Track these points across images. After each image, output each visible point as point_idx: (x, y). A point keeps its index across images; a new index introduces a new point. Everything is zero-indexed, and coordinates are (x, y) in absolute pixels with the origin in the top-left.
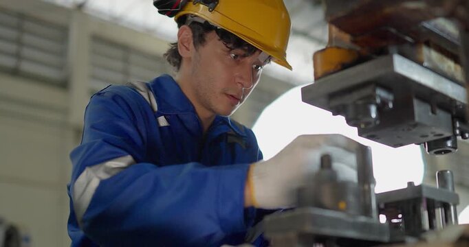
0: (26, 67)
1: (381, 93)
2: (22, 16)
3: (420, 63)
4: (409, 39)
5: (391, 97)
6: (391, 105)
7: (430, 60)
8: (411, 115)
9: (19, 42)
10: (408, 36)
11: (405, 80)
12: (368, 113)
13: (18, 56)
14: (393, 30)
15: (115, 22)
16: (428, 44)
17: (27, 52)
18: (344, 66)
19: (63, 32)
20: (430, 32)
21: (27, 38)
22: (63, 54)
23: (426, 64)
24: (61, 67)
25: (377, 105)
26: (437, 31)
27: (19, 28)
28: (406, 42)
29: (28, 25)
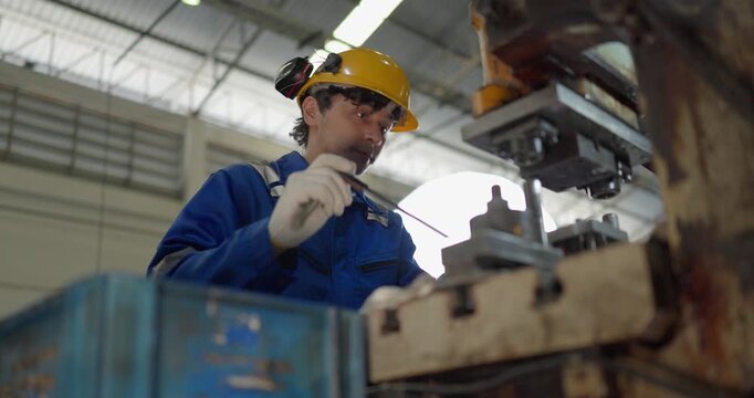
0: (138, 177)
1: (546, 126)
2: (133, 125)
3: (583, 96)
4: (568, 70)
5: (554, 131)
6: (555, 140)
7: (591, 93)
8: (575, 150)
9: (131, 152)
10: (569, 66)
11: (569, 111)
12: (532, 147)
13: (130, 167)
14: (554, 60)
15: (232, 129)
16: (589, 77)
17: (138, 162)
18: (505, 102)
19: (177, 141)
20: (592, 63)
21: (139, 148)
22: (177, 163)
23: (588, 96)
24: (176, 177)
25: (542, 138)
26: (597, 61)
27: (132, 138)
28: (567, 74)
29: (140, 134)
